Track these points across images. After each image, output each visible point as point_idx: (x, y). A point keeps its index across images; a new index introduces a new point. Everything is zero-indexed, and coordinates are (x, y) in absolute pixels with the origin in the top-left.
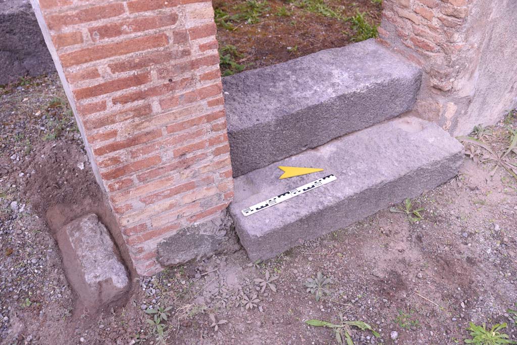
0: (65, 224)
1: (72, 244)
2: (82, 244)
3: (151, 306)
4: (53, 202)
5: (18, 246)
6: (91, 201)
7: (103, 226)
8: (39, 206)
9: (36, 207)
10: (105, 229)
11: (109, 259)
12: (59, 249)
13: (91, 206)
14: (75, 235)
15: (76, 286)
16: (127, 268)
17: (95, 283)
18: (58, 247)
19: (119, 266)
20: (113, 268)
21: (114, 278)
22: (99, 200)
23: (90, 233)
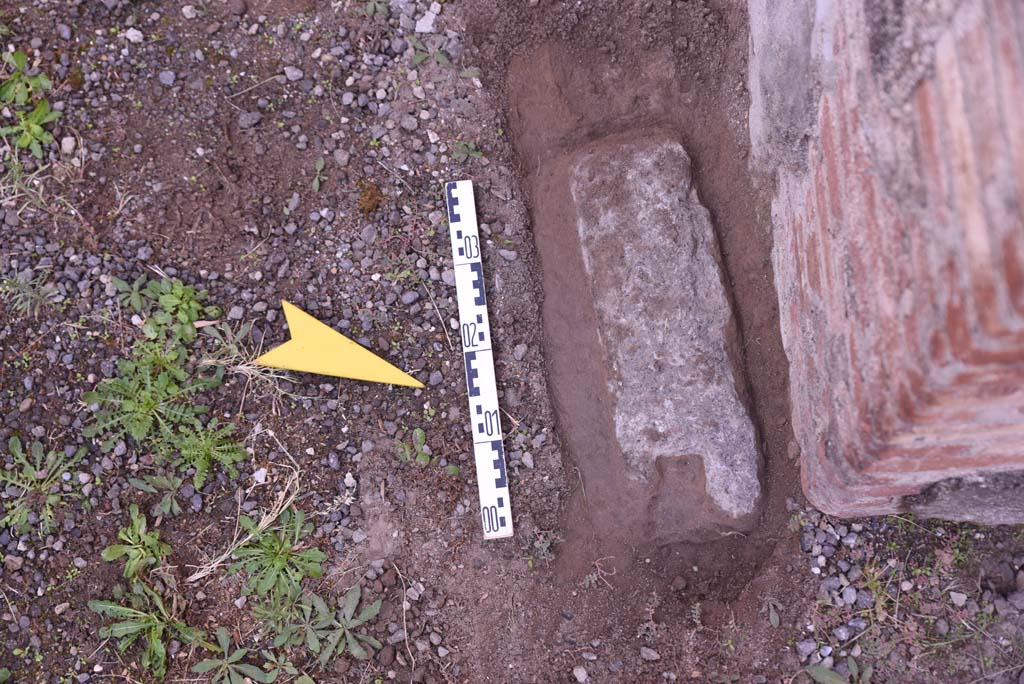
0: (568, 145)
1: (585, 252)
2: (622, 271)
3: (830, 649)
4: (539, 30)
5: (401, 185)
6: (672, 72)
7: (702, 212)
8: (488, 32)
9: (477, 33)
10: (709, 234)
11: (709, 377)
12: (534, 251)
13: (668, 95)
14: (602, 221)
15: (577, 435)
16: (761, 438)
17: (645, 458)
18: (533, 241)
19: (737, 422)
20: (716, 425)
21: (714, 467)
22: (704, 79)
23: (654, 236)
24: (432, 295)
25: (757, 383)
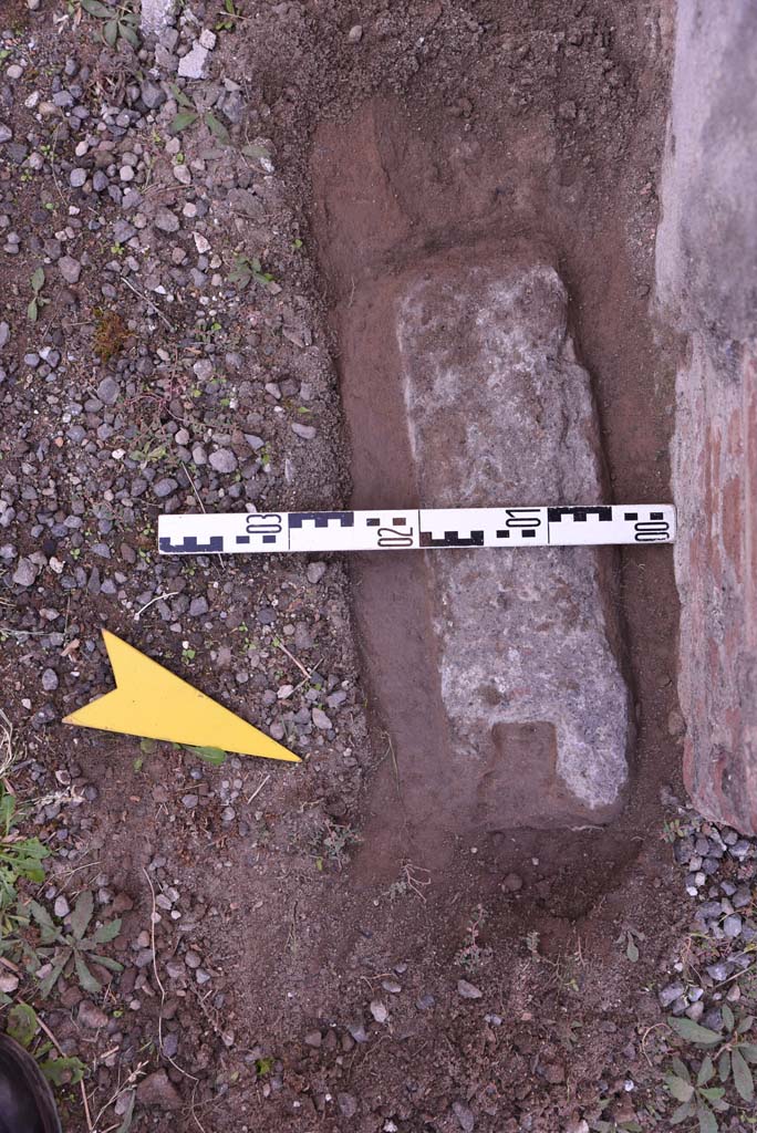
0: (397, 262)
1: (412, 428)
2: (461, 463)
3: (700, 992)
4: (360, 79)
5: (154, 317)
6: (551, 153)
7: (579, 375)
8: (285, 83)
9: (268, 86)
10: (586, 408)
11: (571, 619)
12: (341, 421)
13: (541, 189)
14: (437, 384)
15: (390, 686)
17: (478, 726)
18: (340, 406)
19: (605, 685)
20: (576, 687)
21: (570, 742)
22: (596, 167)
23: (509, 411)
24: (196, 485)
25: (635, 619)
